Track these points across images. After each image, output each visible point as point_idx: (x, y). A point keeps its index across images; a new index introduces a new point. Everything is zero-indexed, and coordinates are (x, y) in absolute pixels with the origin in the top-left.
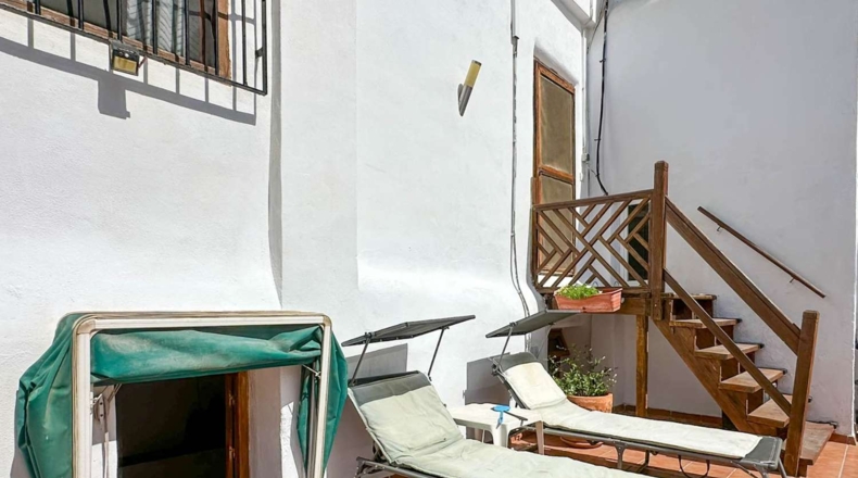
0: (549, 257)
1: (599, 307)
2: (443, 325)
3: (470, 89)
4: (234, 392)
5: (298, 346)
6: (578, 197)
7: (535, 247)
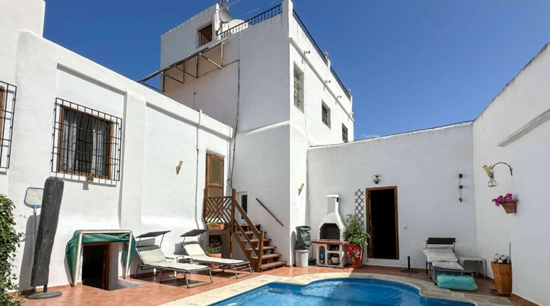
0: (209, 213)
1: (217, 228)
2: (164, 233)
3: (179, 168)
4: (107, 250)
5: (124, 238)
6: (225, 195)
7: (205, 210)
